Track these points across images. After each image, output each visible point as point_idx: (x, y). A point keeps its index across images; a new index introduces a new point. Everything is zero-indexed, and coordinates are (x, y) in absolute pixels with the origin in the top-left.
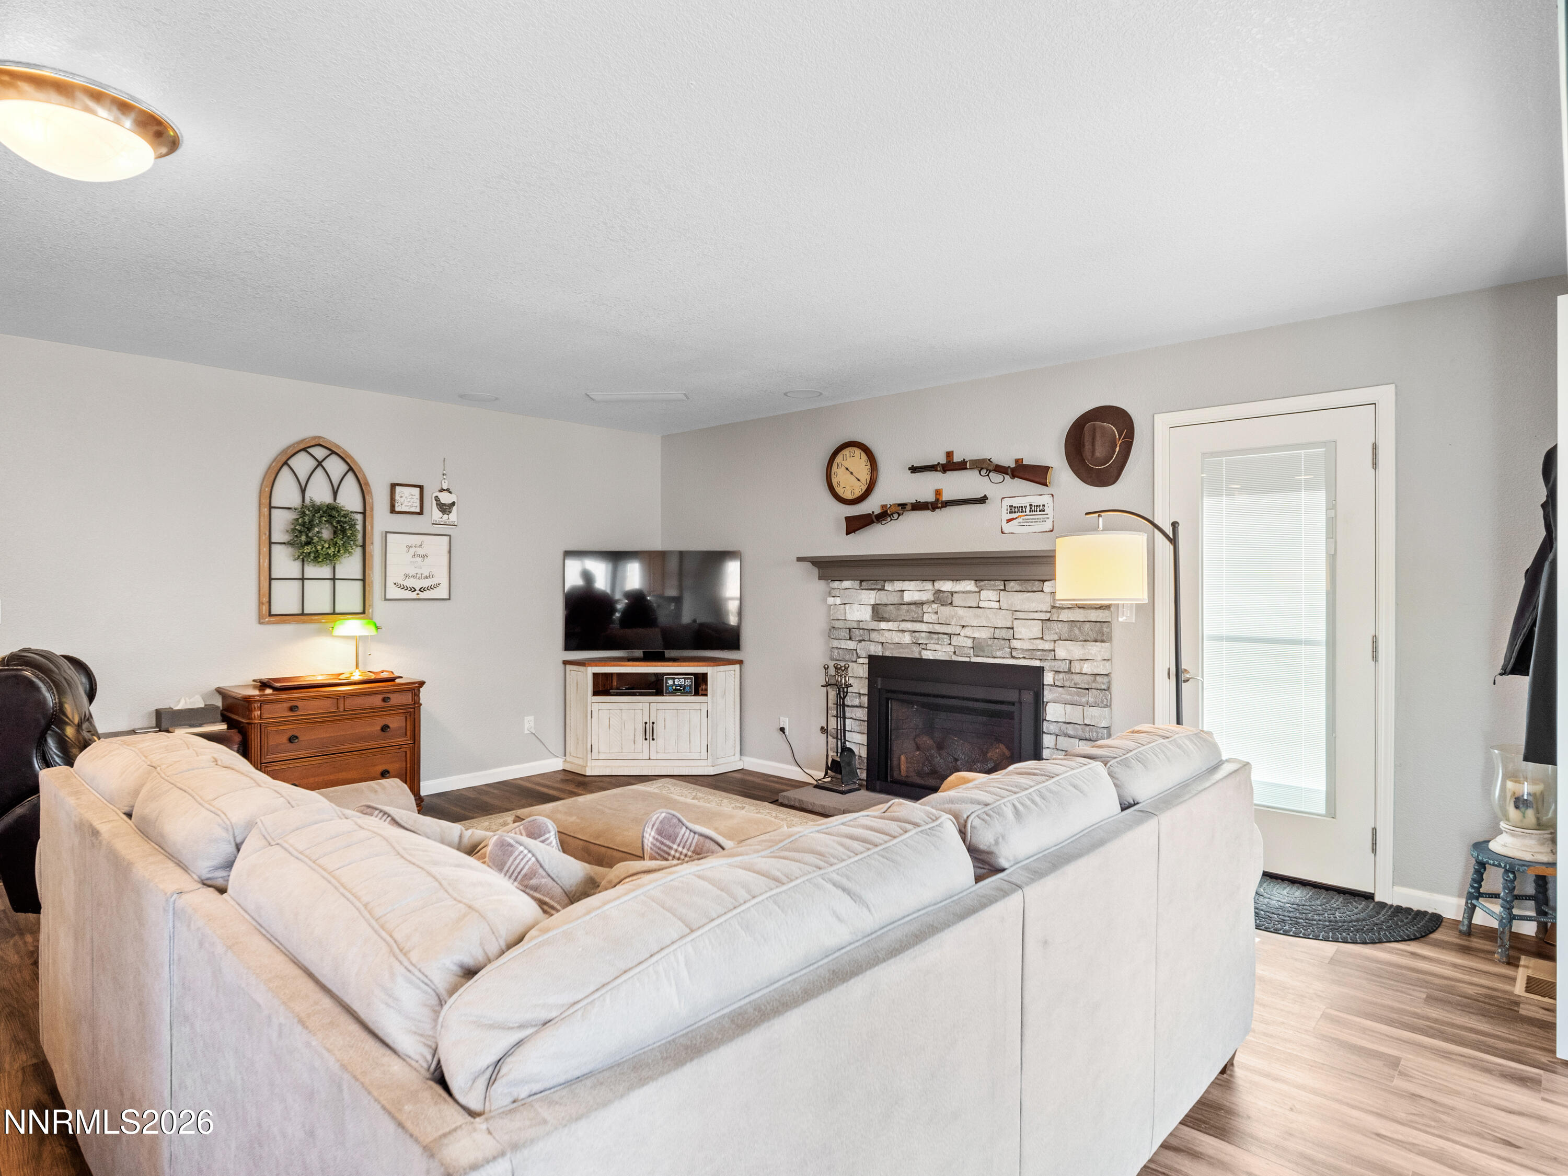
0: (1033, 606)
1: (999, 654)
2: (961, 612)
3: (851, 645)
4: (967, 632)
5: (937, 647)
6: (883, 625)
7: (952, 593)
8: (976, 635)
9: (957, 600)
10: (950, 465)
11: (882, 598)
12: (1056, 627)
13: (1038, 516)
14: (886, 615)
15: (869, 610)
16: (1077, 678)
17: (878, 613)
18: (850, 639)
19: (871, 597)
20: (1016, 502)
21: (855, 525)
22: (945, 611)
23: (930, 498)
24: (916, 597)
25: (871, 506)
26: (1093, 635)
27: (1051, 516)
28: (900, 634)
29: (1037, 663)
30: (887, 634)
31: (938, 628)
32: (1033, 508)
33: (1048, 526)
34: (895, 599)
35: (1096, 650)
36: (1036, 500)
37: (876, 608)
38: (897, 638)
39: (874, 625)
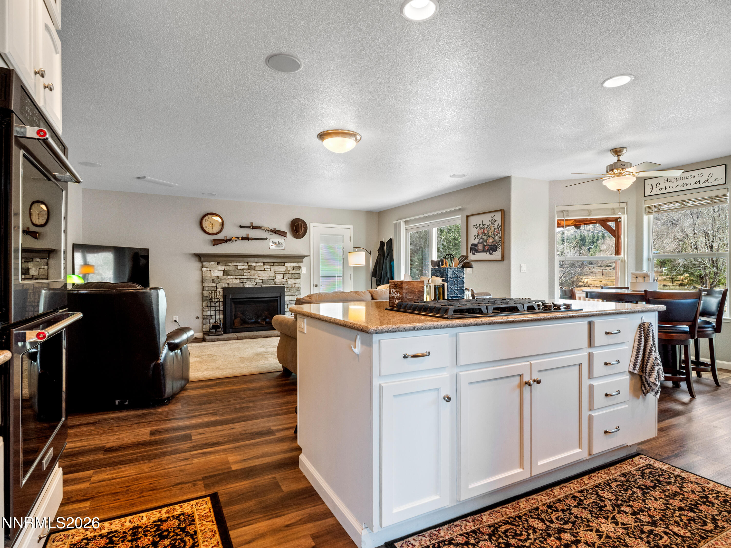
0: (281, 270)
1: (271, 284)
2: (259, 272)
3: (214, 285)
4: (261, 278)
5: (250, 283)
6: (229, 277)
7: (255, 266)
8: (263, 279)
9: (257, 268)
10: (252, 227)
11: (227, 268)
12: (288, 275)
13: (280, 245)
14: (230, 274)
15: (222, 272)
16: (293, 288)
17: (226, 273)
18: (213, 283)
19: (222, 268)
20: (274, 240)
21: (216, 242)
22: (253, 272)
23: (245, 236)
24: (243, 267)
25: (220, 236)
26: (297, 277)
27: (284, 245)
28: (235, 280)
29: (283, 285)
30: (231, 280)
31: (251, 277)
32: (279, 243)
33: (283, 248)
34: (233, 268)
35: (297, 280)
36: (280, 241)
37: (224, 271)
38: (234, 281)
39: (225, 277)
